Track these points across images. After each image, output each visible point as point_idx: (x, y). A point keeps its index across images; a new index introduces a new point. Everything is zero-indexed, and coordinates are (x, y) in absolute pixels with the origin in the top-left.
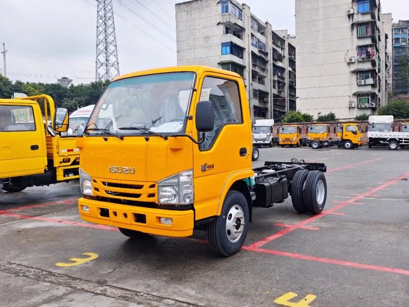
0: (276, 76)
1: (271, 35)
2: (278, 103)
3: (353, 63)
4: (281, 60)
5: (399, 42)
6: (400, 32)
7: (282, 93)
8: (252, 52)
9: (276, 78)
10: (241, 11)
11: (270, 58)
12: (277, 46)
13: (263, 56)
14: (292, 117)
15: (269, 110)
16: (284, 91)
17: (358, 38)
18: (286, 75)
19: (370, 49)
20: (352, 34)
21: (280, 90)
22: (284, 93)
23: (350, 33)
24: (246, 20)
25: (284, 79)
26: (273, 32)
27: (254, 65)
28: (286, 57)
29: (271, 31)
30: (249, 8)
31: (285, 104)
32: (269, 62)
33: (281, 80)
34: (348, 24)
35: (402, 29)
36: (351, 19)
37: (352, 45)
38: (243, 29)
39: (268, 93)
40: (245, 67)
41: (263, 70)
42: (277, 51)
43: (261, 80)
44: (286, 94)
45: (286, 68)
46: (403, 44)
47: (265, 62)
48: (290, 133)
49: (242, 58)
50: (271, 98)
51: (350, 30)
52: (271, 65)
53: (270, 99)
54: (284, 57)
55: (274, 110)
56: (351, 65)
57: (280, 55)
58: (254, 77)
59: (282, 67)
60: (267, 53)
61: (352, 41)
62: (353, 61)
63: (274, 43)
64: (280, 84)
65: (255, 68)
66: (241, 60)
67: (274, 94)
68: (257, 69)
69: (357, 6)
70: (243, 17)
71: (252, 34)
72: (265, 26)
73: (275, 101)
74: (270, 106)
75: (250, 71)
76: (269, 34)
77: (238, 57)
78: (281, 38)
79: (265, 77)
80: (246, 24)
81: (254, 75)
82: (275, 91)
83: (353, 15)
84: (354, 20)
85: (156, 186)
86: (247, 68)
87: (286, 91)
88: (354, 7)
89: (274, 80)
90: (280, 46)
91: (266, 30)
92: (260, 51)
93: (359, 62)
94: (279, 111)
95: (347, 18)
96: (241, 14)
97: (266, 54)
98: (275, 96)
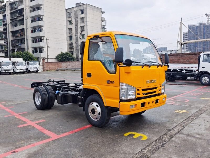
85: (161, 86)
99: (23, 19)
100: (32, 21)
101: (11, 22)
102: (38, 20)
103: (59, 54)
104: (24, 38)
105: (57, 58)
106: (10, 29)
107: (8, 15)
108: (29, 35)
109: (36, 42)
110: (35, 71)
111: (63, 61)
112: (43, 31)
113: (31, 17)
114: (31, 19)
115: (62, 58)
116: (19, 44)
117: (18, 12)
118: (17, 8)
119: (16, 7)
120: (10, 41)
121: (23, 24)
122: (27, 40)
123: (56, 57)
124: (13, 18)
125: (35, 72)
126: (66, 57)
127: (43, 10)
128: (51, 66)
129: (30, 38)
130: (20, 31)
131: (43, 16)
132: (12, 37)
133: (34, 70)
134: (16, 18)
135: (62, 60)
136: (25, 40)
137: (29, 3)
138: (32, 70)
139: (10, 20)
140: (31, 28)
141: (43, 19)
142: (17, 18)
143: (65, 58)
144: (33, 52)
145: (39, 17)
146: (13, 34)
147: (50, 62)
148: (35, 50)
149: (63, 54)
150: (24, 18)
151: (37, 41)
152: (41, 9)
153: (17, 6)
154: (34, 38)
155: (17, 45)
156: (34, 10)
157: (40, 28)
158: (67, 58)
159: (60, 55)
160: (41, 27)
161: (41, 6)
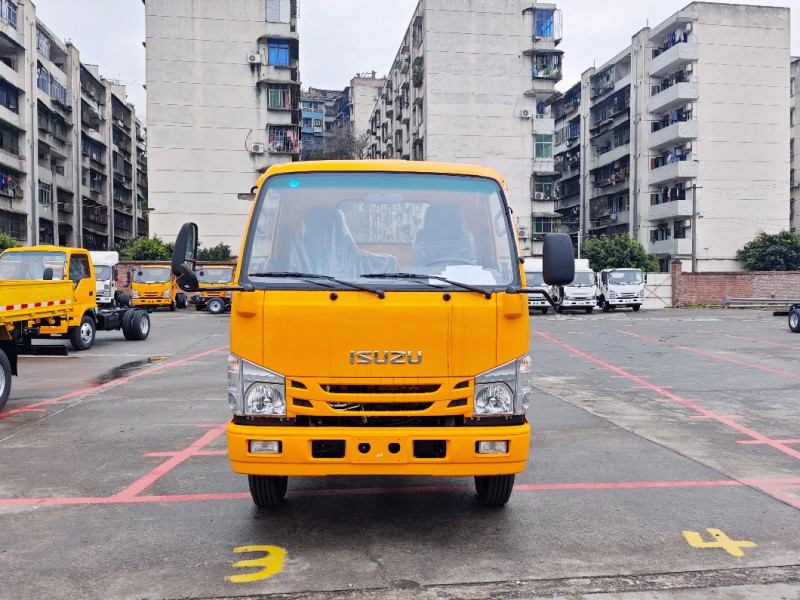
0: (88, 159)
1: (79, 71)
2: (92, 217)
3: (261, 154)
4: (96, 128)
5: (310, 126)
6: (313, 109)
7: (100, 196)
8: (38, 100)
9: (88, 165)
10: (15, 8)
11: (76, 119)
12: (90, 97)
13: (61, 114)
14: (144, 249)
15: (75, 229)
16: (103, 193)
17: (269, 110)
18: (108, 159)
19: (290, 134)
20: (259, 102)
21: (97, 189)
22: (104, 197)
23: (255, 99)
24: (27, 31)
25: (103, 166)
26: (81, 66)
27: (43, 131)
28: (108, 121)
29: (77, 64)
30: (34, 6)
31: (106, 220)
32: (75, 127)
33: (97, 169)
34: (251, 81)
35: (317, 103)
36: (256, 73)
37: (259, 121)
38: (18, 49)
39: (72, 195)
40: (24, 132)
41: (62, 143)
42: (89, 106)
43: (57, 165)
44: (108, 199)
45: (107, 144)
46: (317, 130)
47: (66, 128)
48: (157, 283)
49: (16, 110)
50: (78, 203)
51: (255, 93)
52: (77, 136)
53: (77, 207)
54: (104, 121)
55: (85, 231)
56: (256, 158)
57: (95, 116)
58: (41, 157)
59: (99, 142)
60: (70, 107)
61: (259, 114)
62: (261, 151)
63: (84, 90)
64: (95, 176)
65: (44, 136)
66: (14, 114)
67: (84, 197)
68: (48, 140)
69: (267, 51)
70: (18, 22)
71: (38, 62)
72: (66, 52)
73: (86, 211)
74: (76, 221)
75: (33, 143)
76: (74, 68)
77: (8, 108)
78: (97, 82)
79: (64, 159)
80: (27, 39)
81: (43, 151)
82: (86, 191)
83: (259, 65)
84: (261, 74)
85: (471, 383)
86: (28, 136)
87: (108, 194)
88: (262, 52)
89: (83, 167)
90: (97, 99)
91: (69, 59)
92: (55, 103)
93: (272, 154)
94: (94, 234)
95: (249, 69)
96: (15, 15)
97: (68, 110)
98: (86, 201)
99: (626, 125)
100: (656, 127)
101: (591, 140)
102: (675, 118)
103: (752, 241)
104: (627, 191)
105: (742, 256)
106: (589, 161)
107: (585, 118)
108: (644, 177)
109: (665, 199)
110: (628, 305)
111: (765, 269)
112: (692, 157)
113: (652, 113)
114: (651, 118)
115: (761, 259)
116: (612, 212)
117: (613, 100)
118: (611, 89)
119: (607, 84)
120: (587, 202)
121: (628, 142)
122: (635, 195)
123: (740, 253)
124: (599, 123)
125: (631, 308)
126: (780, 253)
127: (695, 80)
128: (705, 288)
129: (646, 189)
130: (616, 167)
131: (695, 100)
132: (593, 190)
133: (624, 301)
134: (606, 122)
135: (762, 265)
136: (628, 197)
137: (647, 62)
138: (617, 302)
139: (592, 131)
140: (651, 153)
141: (694, 113)
142: (611, 122)
143: (773, 258)
144: (655, 237)
145: (680, 107)
146: (596, 178)
147: (703, 274)
148: (661, 229)
149: (768, 240)
150: (629, 121)
151: (669, 195)
152: (689, 77)
153: (613, 83)
154: (658, 186)
155: (606, 214)
156: (666, 84)
157: (680, 148)
158: (784, 255)
159: (753, 245)
160: (684, 145)
161: (690, 66)
